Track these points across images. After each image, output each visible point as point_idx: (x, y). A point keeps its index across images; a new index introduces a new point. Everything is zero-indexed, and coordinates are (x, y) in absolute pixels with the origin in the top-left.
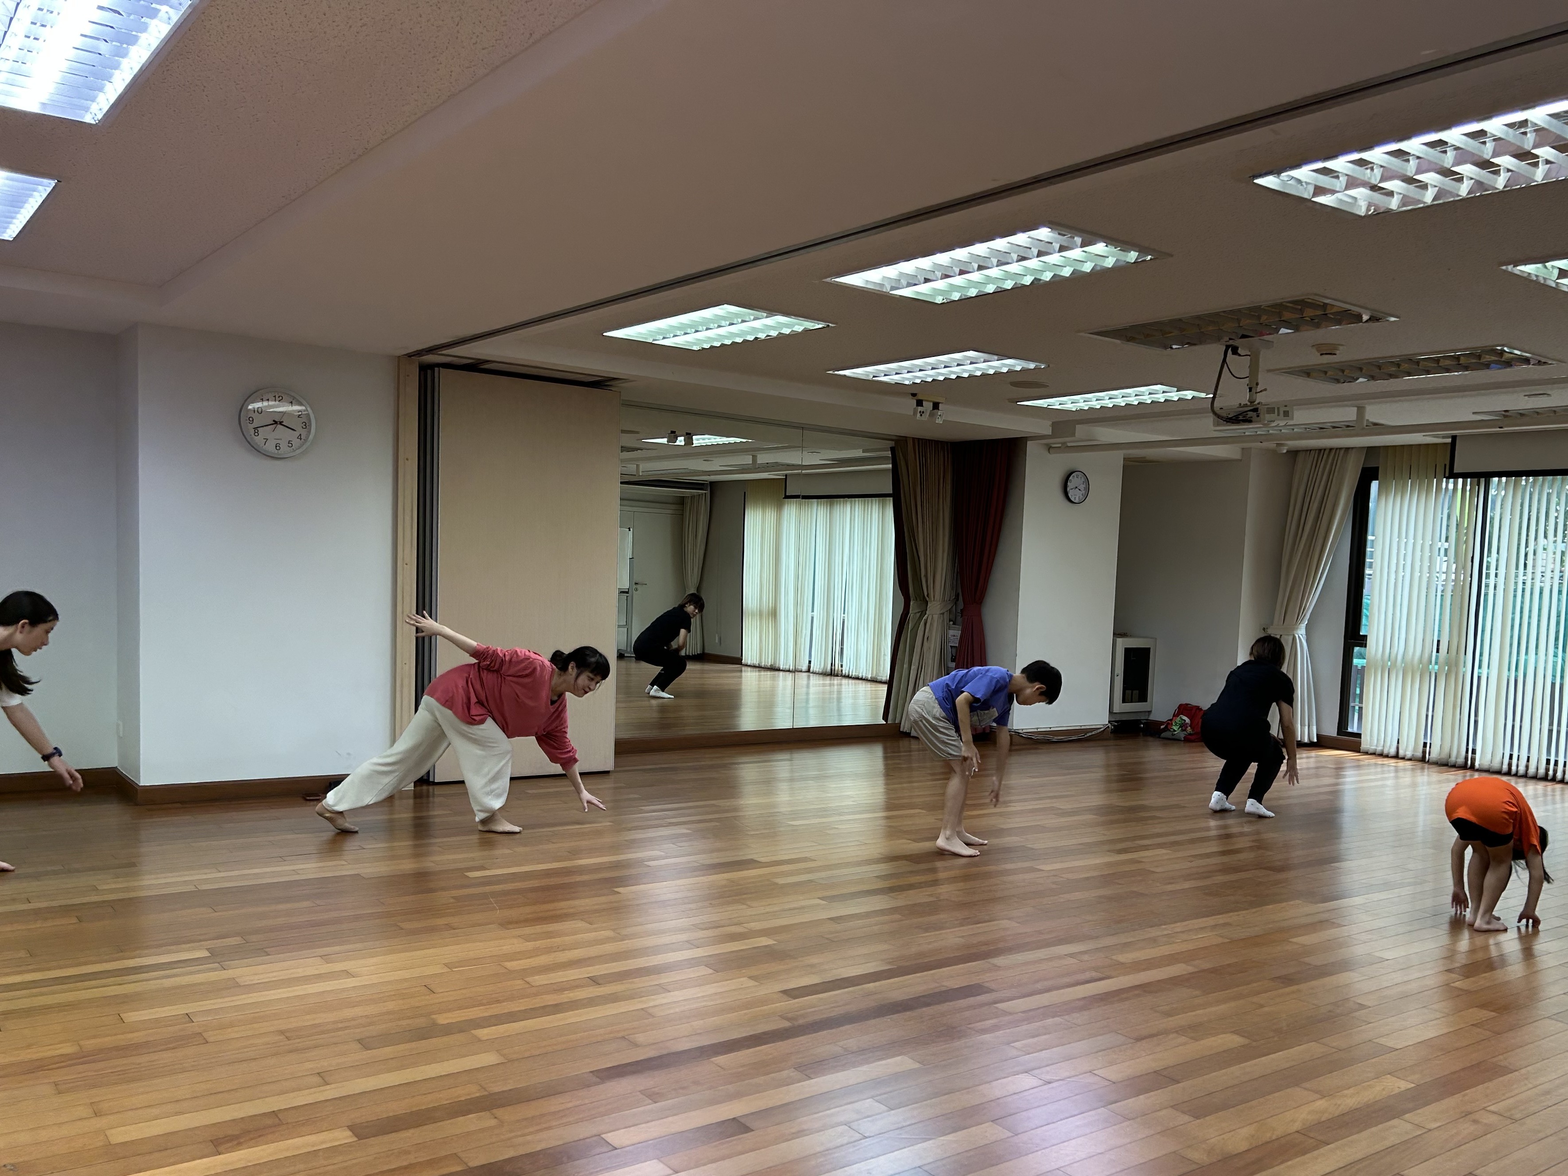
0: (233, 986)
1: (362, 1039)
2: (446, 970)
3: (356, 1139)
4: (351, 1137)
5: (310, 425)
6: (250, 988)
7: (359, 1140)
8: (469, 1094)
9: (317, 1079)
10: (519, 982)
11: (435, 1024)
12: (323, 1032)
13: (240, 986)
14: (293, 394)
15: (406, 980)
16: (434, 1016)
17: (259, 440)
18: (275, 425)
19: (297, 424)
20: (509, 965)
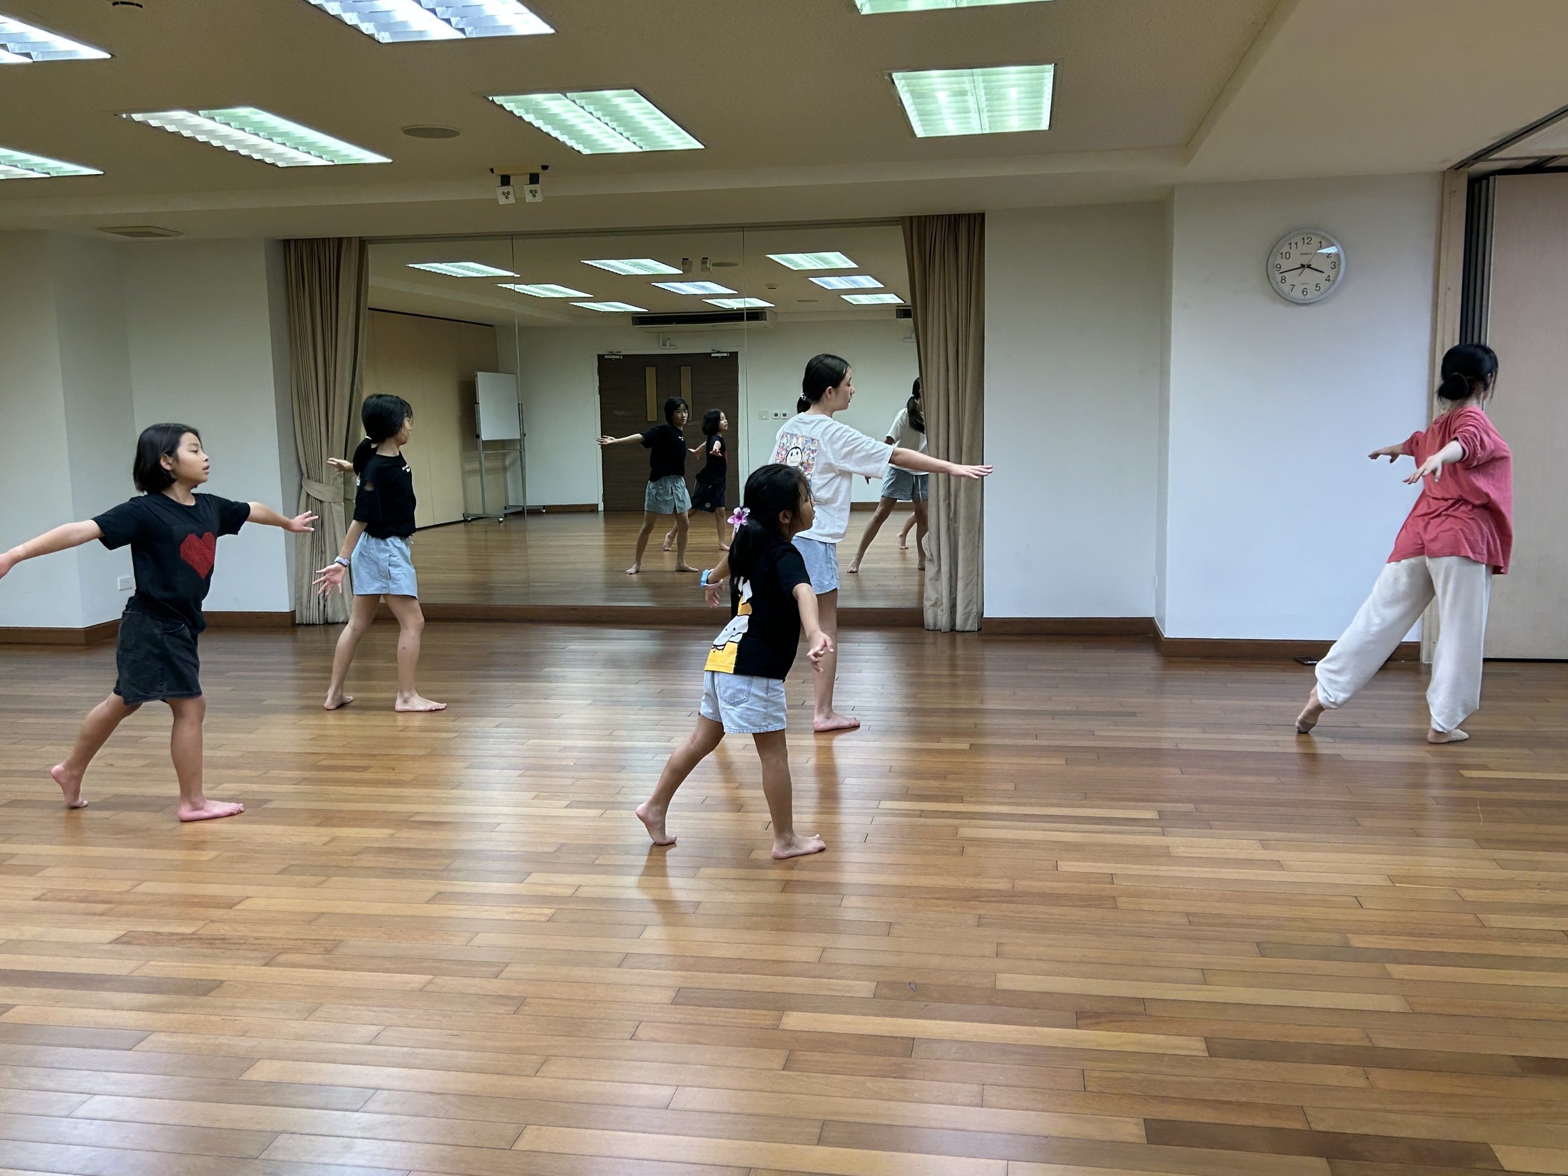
0: (1165, 855)
1: (1260, 943)
2: (1389, 883)
3: (1206, 1054)
4: (1203, 1050)
5: (1339, 265)
6: (1180, 860)
7: (1210, 1056)
8: (1348, 1040)
9: (1197, 975)
10: (1471, 917)
11: (1347, 946)
12: (1227, 925)
13: (1171, 856)
14: (1323, 234)
15: (1338, 885)
16: (1349, 935)
17: (1286, 288)
18: (1302, 269)
19: (1325, 266)
20: (1465, 892)
